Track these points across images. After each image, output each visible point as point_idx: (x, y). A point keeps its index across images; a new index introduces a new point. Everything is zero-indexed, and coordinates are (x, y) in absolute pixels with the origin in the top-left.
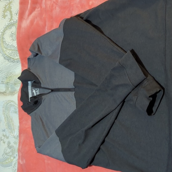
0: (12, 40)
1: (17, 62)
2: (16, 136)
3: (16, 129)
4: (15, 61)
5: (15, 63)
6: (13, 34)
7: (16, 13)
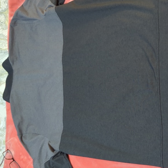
0: (2, 29)
1: (5, 53)
2: (2, 128)
3: (2, 121)
4: (3, 51)
5: (2, 53)
6: (2, 22)
7: (4, 1)
